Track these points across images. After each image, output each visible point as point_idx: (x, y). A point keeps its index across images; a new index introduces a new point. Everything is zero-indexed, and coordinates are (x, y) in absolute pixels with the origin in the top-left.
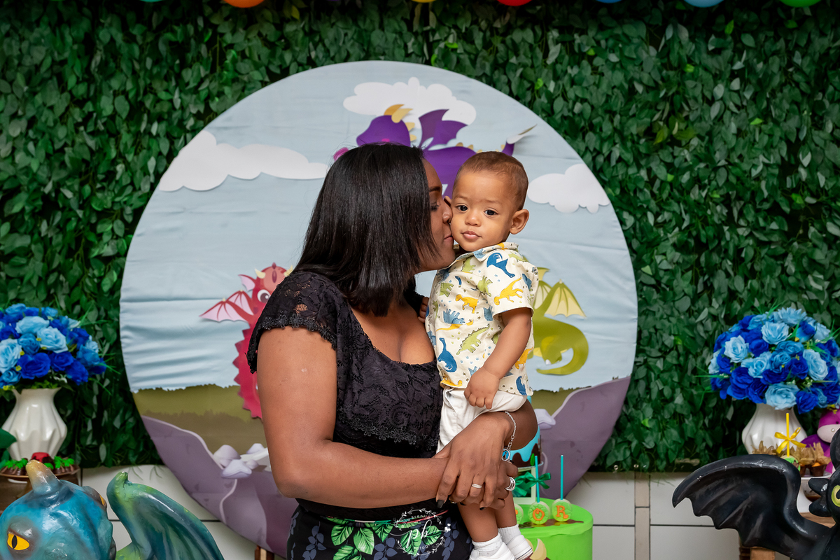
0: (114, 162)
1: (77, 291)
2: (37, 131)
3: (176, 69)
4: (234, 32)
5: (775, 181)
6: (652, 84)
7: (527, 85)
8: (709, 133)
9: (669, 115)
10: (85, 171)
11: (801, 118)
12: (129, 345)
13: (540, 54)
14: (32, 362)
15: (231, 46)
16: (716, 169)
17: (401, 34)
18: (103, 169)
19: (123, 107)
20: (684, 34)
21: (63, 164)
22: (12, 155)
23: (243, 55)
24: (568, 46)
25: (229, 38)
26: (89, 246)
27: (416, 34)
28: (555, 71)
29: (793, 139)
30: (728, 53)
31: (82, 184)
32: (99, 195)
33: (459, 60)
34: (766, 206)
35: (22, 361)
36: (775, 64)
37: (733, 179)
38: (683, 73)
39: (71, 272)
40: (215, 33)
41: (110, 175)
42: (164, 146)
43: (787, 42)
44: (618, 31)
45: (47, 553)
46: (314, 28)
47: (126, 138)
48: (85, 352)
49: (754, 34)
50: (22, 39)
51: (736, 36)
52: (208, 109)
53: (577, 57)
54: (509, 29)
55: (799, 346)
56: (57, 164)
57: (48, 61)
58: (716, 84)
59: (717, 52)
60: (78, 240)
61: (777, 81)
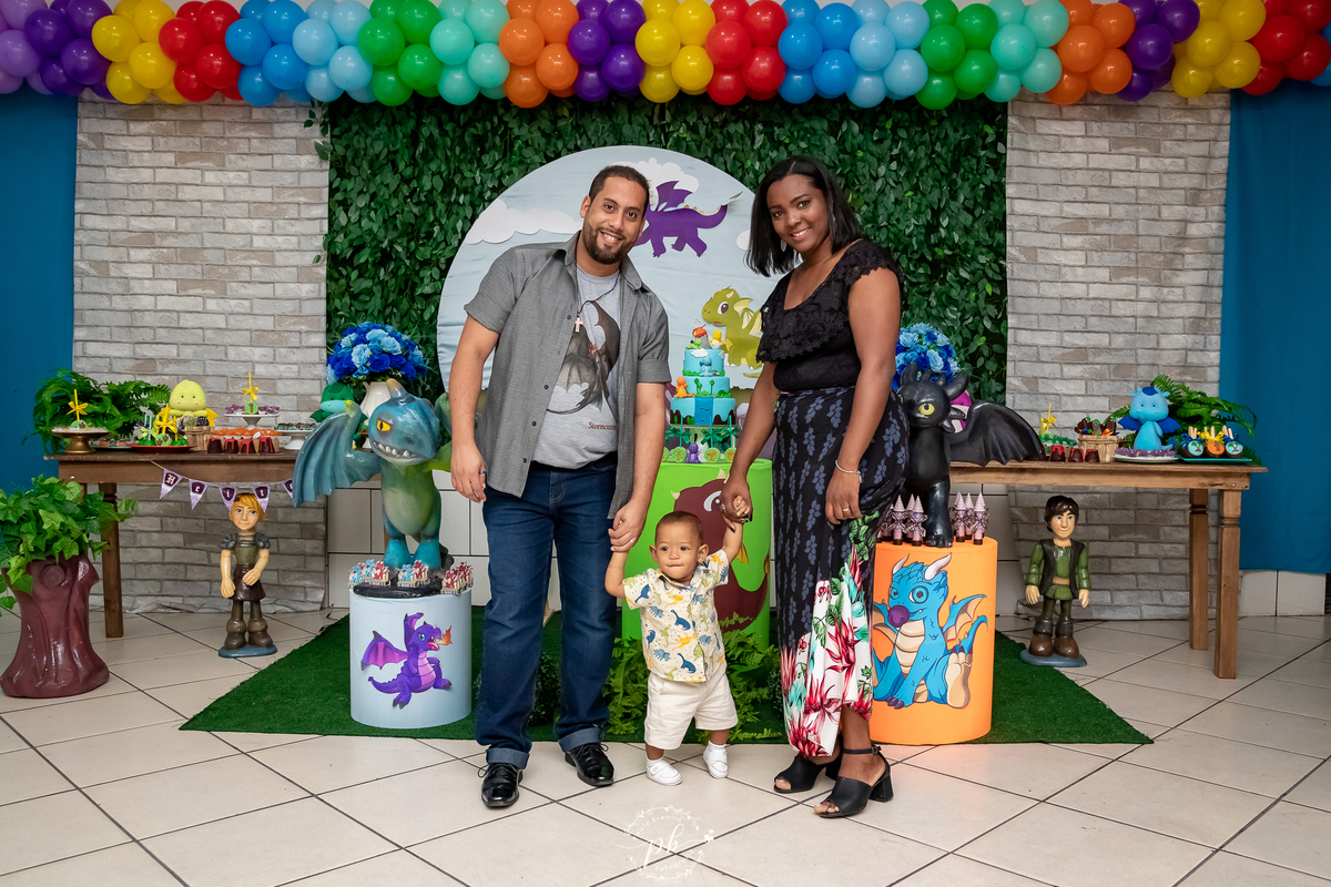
0: (432, 225)
1: (406, 319)
2: (376, 203)
3: (478, 155)
4: (520, 127)
5: (922, 238)
6: (832, 165)
7: (739, 164)
8: (875, 202)
9: (845, 188)
10: (411, 232)
11: (941, 192)
12: (443, 358)
13: (749, 143)
14: (377, 360)
15: (518, 137)
16: (879, 228)
17: (644, 127)
18: (423, 230)
19: (439, 185)
20: (856, 128)
21: (395, 226)
22: (359, 221)
23: (527, 144)
24: (770, 136)
25: (516, 132)
26: (415, 286)
27: (656, 127)
28: (759, 155)
29: (936, 208)
30: (887, 143)
31: (409, 241)
32: (421, 249)
33: (687, 146)
34: (916, 256)
35: (371, 359)
36: (922, 151)
37: (891, 236)
38: (855, 156)
39: (402, 306)
40: (506, 128)
41: (429, 234)
42: (469, 212)
43: (931, 135)
44: (807, 125)
45: (401, 432)
46: (580, 123)
47: (441, 207)
48: (413, 356)
49: (907, 129)
50: (367, 136)
51: (894, 130)
52: (500, 183)
53: (777, 144)
54: (725, 123)
55: (925, 347)
56: (391, 227)
57: (386, 150)
58: (879, 166)
59: (880, 141)
60: (406, 282)
61: (924, 164)
